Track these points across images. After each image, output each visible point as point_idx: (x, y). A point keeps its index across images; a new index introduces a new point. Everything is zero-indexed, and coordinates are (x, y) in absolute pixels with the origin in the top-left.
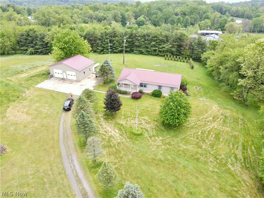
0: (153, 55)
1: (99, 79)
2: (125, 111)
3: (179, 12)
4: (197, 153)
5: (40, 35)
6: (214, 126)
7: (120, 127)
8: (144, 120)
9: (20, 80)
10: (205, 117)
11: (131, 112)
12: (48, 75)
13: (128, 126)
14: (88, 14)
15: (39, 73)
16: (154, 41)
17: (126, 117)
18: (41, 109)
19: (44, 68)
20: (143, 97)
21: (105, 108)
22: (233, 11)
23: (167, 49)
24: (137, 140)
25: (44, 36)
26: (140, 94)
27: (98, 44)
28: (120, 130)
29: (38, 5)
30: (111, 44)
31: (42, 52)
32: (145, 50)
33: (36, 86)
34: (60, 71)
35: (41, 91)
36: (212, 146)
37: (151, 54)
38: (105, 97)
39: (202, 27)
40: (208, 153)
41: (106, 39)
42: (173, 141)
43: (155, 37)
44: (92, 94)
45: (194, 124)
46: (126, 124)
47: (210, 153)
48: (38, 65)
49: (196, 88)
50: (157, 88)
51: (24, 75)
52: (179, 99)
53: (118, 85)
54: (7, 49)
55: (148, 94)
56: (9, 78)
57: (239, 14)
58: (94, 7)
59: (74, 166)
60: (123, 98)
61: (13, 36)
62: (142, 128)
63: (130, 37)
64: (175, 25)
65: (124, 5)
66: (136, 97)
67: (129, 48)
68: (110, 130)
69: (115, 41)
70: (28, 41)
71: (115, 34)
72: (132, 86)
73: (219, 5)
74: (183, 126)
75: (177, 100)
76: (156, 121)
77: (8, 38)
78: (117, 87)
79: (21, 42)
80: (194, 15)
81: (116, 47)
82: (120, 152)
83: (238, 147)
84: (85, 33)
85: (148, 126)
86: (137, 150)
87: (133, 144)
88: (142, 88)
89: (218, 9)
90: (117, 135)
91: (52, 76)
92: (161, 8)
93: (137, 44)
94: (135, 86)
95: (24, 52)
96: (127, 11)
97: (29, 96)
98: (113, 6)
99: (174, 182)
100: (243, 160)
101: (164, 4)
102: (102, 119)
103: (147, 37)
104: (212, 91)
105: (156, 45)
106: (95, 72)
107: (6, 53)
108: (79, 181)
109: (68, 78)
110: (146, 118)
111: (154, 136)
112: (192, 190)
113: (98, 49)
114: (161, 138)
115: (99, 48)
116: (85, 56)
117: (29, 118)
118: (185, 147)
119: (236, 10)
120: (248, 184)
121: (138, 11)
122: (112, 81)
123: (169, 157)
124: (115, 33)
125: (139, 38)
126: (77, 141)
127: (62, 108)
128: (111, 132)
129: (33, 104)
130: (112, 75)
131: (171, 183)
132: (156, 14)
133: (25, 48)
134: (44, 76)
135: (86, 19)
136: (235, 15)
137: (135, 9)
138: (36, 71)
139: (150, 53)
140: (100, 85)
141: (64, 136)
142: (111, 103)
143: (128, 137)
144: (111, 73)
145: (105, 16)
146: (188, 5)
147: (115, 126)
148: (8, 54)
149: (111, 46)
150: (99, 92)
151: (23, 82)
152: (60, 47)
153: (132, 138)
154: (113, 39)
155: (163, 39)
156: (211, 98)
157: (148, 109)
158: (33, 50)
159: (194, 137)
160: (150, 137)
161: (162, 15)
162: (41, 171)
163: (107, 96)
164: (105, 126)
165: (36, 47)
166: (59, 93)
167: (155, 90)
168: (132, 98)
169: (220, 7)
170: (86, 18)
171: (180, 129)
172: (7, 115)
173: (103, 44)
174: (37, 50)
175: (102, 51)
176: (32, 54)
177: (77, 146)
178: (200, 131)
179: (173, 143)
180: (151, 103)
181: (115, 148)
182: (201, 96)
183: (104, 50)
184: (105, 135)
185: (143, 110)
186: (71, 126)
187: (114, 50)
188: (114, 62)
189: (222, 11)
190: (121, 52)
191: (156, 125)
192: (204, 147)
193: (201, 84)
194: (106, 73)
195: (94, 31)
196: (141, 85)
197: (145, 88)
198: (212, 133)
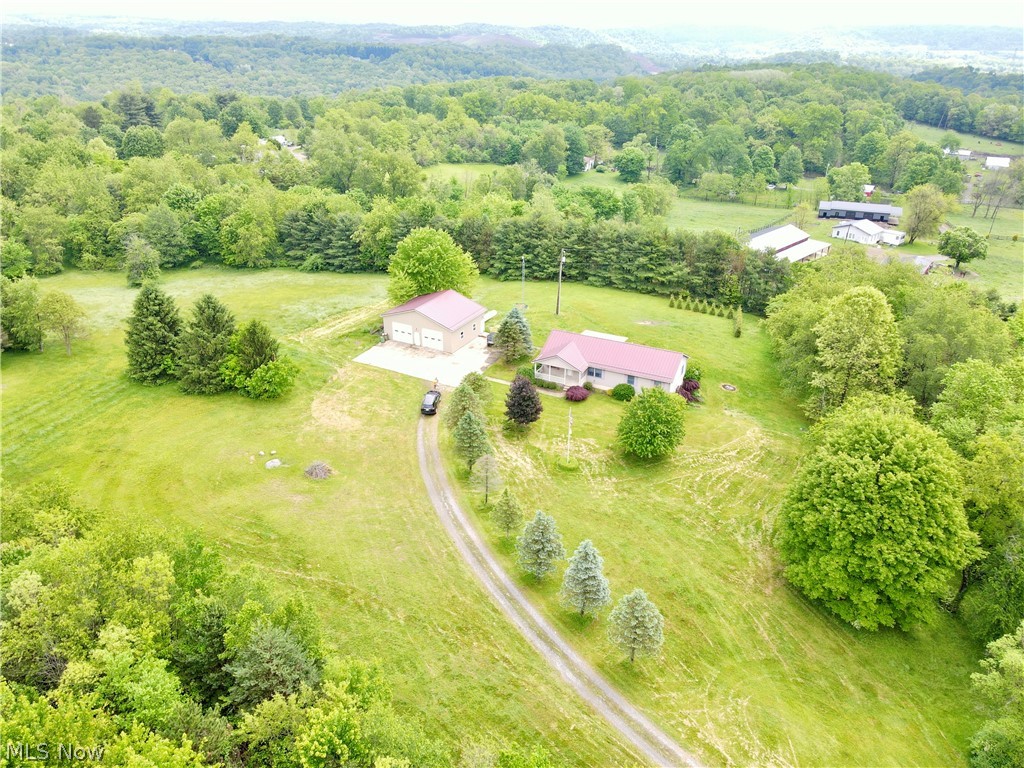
0: (640, 292)
1: (493, 350)
2: (548, 424)
3: (772, 126)
4: (682, 511)
5: (343, 221)
6: (735, 469)
7: (536, 454)
8: (586, 444)
9: (317, 344)
10: (721, 449)
11: (560, 427)
12: (376, 333)
13: (552, 452)
14: (461, 135)
15: (354, 329)
16: (646, 255)
17: (549, 436)
18: (375, 407)
19: (363, 316)
20: (591, 399)
21: (507, 414)
22: (986, 116)
23: (678, 277)
24: (567, 479)
25: (351, 225)
26: (585, 391)
27: (493, 252)
28: (535, 458)
29: (285, 70)
30: (530, 257)
31: (341, 267)
32: (619, 277)
33: (355, 360)
34: (408, 328)
35: (369, 370)
36: (716, 503)
37: (636, 290)
38: (509, 393)
39: (840, 188)
40: (704, 514)
41: (517, 241)
42: (639, 486)
43: (648, 244)
44: (483, 383)
45: (691, 460)
46: (549, 449)
47: (707, 513)
48: (347, 307)
49: (724, 386)
50: (624, 381)
51: (322, 332)
52: (655, 403)
53: (538, 367)
54: (254, 254)
55: (604, 392)
56: (292, 338)
57: (1011, 130)
58: (481, 101)
59: (450, 506)
60: (547, 397)
61: (271, 219)
62: (579, 460)
63: (580, 240)
64: (746, 176)
65: (581, 93)
66: (575, 397)
67: (576, 268)
68: (515, 457)
69: (539, 249)
70: (308, 236)
71: (540, 229)
72: (570, 374)
73: (937, 95)
74: (667, 463)
75: (651, 407)
76: (612, 449)
77: (259, 224)
78: (536, 372)
79: (290, 235)
80: (825, 139)
81: (542, 265)
82: (531, 494)
83: (770, 510)
84: (459, 222)
85: (593, 458)
86: (563, 494)
87: (558, 484)
88: (592, 379)
89: (932, 108)
90: (529, 467)
91: (387, 338)
92: (708, 110)
93: (599, 259)
94: (576, 372)
95: (296, 264)
96: (592, 117)
97: (347, 381)
98: (543, 97)
99: (623, 546)
100: (771, 531)
101: (724, 92)
102: (500, 436)
103: (626, 244)
104: (761, 397)
105: (650, 266)
106: (486, 334)
107: (250, 264)
108: (459, 526)
109: (424, 345)
110: (592, 441)
111: (600, 475)
112: (651, 558)
113: (492, 266)
114: (614, 479)
115: (496, 265)
116: (464, 294)
117: (357, 424)
118: (659, 499)
119: (999, 115)
120: (760, 564)
121: (630, 117)
122: (524, 358)
123: (623, 512)
124: (542, 226)
125: (605, 245)
126: (452, 469)
127: (418, 408)
128: (516, 460)
129: (357, 397)
130: (525, 345)
131: (617, 547)
132: (686, 139)
133: (299, 253)
134: (367, 337)
135: (454, 149)
136: (996, 133)
137: (618, 109)
138: (347, 322)
139: (633, 286)
140: (496, 366)
141: (427, 459)
142: (520, 404)
143: (549, 472)
144: (524, 339)
145: (516, 139)
146: (808, 101)
147: (525, 451)
148: (256, 267)
149: (528, 261)
150: (494, 380)
151: (326, 349)
152: (410, 271)
153: (556, 475)
154: (535, 242)
155: (669, 251)
156: (754, 412)
157: (598, 425)
158: (319, 261)
159: (683, 485)
160: (593, 476)
161: (706, 143)
162: (396, 506)
163: (512, 390)
164: (505, 450)
165: (327, 252)
166: (406, 378)
167: (620, 385)
168: (567, 398)
169: (940, 101)
170: (456, 147)
171: (659, 469)
172: (314, 415)
173: (508, 255)
174: (331, 261)
175: (503, 271)
176: (315, 269)
177: (453, 477)
178: (701, 475)
179: (637, 490)
180: (607, 413)
181: (523, 487)
182: (730, 407)
183: (509, 271)
184: (504, 465)
185: (587, 425)
186: (438, 443)
187: (534, 271)
188: (533, 310)
189: (946, 116)
190: (553, 277)
191: (609, 456)
192: (698, 502)
193: (740, 379)
194: (513, 339)
195: (485, 218)
196: (590, 372)
197: (597, 379)
198: (725, 481)
